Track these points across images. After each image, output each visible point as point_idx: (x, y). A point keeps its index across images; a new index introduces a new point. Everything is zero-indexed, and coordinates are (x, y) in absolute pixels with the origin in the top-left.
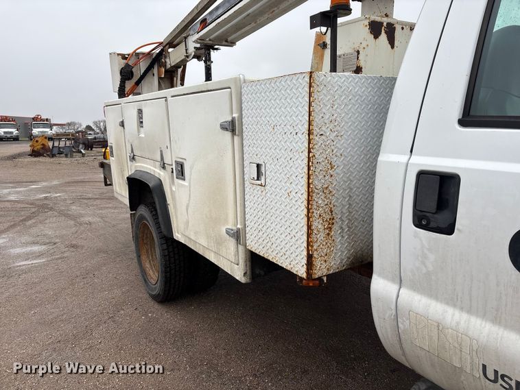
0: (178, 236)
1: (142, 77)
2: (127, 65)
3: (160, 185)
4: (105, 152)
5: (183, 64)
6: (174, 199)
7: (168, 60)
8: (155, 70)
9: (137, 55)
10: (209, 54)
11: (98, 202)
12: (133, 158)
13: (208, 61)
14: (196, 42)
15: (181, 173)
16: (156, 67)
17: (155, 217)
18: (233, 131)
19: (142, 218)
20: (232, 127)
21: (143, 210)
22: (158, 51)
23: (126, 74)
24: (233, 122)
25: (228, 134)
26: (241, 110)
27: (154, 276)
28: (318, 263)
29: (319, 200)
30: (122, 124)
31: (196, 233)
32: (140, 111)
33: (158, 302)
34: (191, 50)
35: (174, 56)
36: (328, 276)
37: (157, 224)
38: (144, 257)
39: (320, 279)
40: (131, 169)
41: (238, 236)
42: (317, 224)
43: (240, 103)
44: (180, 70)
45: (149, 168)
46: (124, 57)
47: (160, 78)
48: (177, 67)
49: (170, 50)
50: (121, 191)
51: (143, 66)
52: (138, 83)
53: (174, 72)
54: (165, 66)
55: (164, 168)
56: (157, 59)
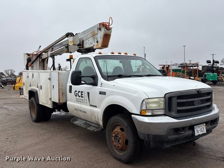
0: (40, 103)
1: (34, 61)
2: (29, 58)
3: (37, 92)
4: (14, 86)
5: (47, 58)
6: (40, 94)
7: (42, 57)
8: (38, 59)
9: (33, 55)
10: (54, 57)
11: (14, 104)
12: (30, 86)
13: (54, 59)
14: (50, 54)
15: (41, 88)
16: (39, 58)
17: (35, 100)
18: (50, 80)
19: (32, 101)
20: (50, 79)
21: (32, 99)
22: (39, 53)
23: (29, 60)
24: (50, 78)
25: (49, 80)
26: (51, 76)
27: (34, 116)
28: (60, 100)
29: (61, 90)
30: (28, 77)
31: (44, 101)
32: (33, 74)
33: (35, 122)
34: (49, 55)
35: (45, 55)
36: (63, 103)
37: (36, 101)
38: (32, 112)
39: (61, 103)
40: (30, 88)
41: (50, 99)
42: (60, 94)
43: (51, 75)
44: (46, 60)
45: (34, 88)
46: (29, 55)
47: (40, 62)
48: (45, 59)
49: (44, 53)
50: (26, 95)
51: (34, 58)
52: (32, 63)
53: (44, 60)
54: (42, 58)
55: (38, 87)
56: (39, 56)
